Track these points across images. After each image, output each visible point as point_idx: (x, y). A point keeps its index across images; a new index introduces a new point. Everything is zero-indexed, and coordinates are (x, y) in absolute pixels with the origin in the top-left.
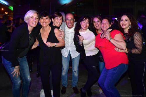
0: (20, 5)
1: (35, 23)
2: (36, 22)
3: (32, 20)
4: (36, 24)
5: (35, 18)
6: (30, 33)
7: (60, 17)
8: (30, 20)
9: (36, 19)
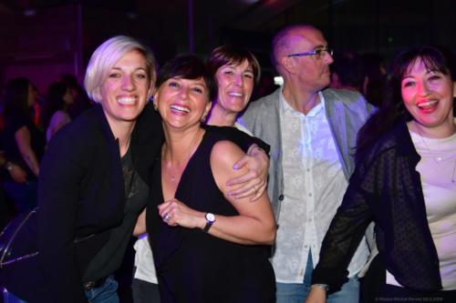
0: (30, 13)
1: (128, 100)
2: (136, 97)
3: (115, 85)
4: (136, 103)
5: (131, 76)
6: (123, 151)
7: (241, 61)
8: (106, 85)
9: (137, 80)
